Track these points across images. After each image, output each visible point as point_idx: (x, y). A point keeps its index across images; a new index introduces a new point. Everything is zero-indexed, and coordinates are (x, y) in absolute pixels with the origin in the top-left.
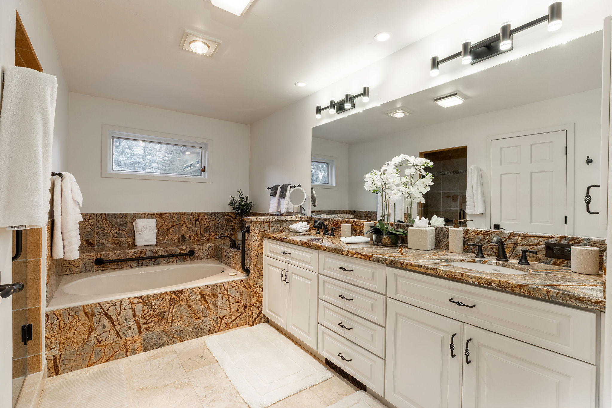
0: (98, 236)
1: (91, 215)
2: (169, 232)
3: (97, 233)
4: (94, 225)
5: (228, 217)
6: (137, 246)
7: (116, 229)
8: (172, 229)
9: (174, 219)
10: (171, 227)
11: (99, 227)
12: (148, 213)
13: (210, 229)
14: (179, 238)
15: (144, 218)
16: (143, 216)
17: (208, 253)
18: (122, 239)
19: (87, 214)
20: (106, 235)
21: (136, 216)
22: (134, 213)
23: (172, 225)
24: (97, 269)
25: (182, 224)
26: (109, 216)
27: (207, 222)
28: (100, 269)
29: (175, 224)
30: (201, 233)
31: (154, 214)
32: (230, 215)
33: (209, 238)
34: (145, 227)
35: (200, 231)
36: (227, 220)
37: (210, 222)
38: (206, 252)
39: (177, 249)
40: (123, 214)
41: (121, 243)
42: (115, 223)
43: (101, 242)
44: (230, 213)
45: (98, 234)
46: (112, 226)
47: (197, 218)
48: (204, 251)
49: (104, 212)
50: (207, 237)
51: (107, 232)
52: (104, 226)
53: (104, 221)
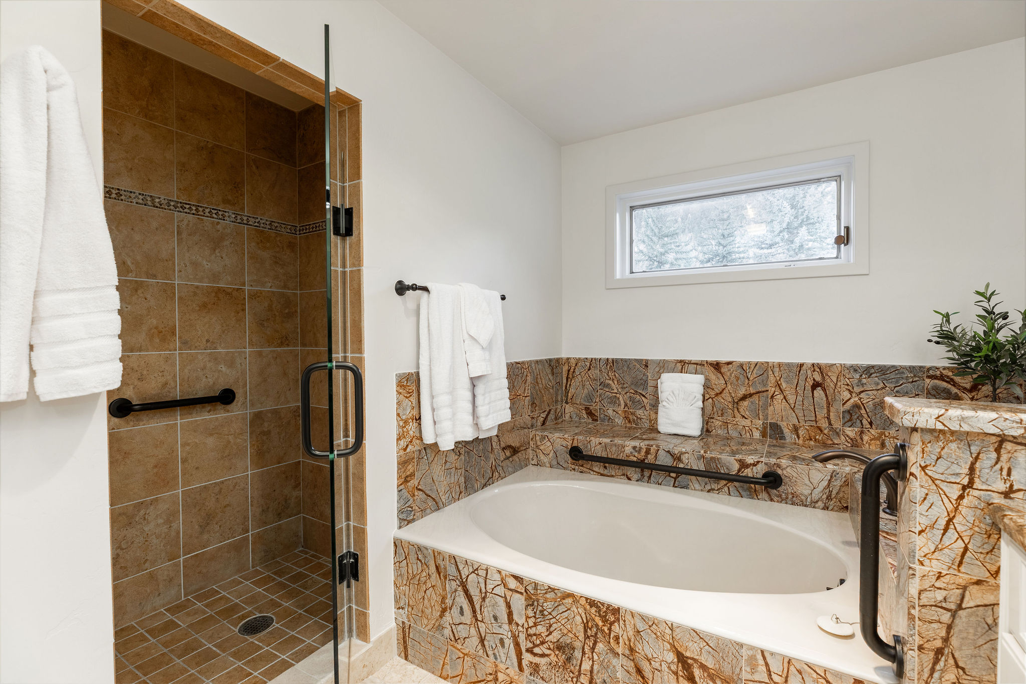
0: (602, 402)
1: (592, 361)
2: (738, 409)
3: (600, 396)
4: (596, 380)
5: (936, 381)
6: (660, 432)
7: (631, 391)
8: (745, 403)
9: (751, 379)
10: (744, 398)
11: (604, 385)
12: (689, 361)
13: (865, 416)
14: (765, 428)
15: (682, 372)
16: (679, 366)
17: (831, 492)
18: (640, 413)
19: (587, 359)
20: (614, 401)
21: (665, 366)
22: (660, 360)
23: (746, 393)
24: (573, 466)
25: (772, 392)
26: (618, 364)
27: (851, 393)
28: (577, 467)
29: (754, 391)
30: (830, 424)
31: (701, 364)
32: (948, 377)
33: (859, 441)
34: (675, 392)
35: (828, 418)
36: (933, 392)
37: (862, 395)
38: (821, 488)
39: (732, 459)
40: (642, 360)
41: (639, 421)
42: (628, 379)
43: (606, 414)
44: (944, 369)
45: (602, 396)
46: (624, 384)
47: (818, 378)
48: (815, 482)
49: (611, 357)
50: (851, 439)
51: (615, 394)
52: (611, 382)
53: (610, 373)
